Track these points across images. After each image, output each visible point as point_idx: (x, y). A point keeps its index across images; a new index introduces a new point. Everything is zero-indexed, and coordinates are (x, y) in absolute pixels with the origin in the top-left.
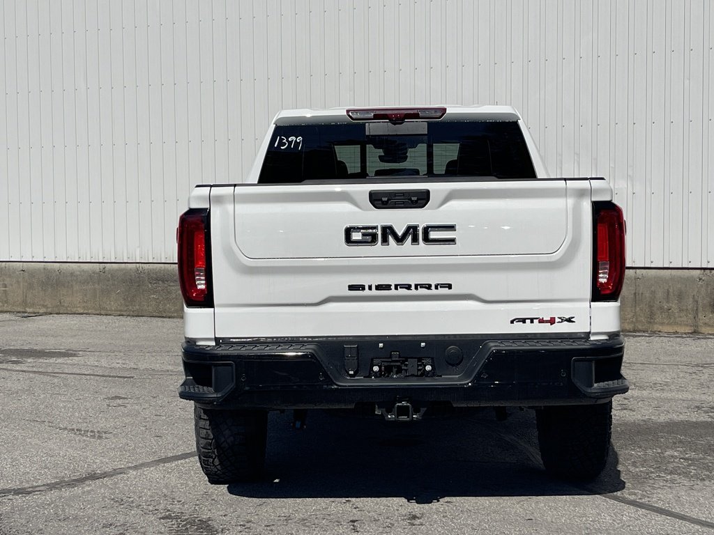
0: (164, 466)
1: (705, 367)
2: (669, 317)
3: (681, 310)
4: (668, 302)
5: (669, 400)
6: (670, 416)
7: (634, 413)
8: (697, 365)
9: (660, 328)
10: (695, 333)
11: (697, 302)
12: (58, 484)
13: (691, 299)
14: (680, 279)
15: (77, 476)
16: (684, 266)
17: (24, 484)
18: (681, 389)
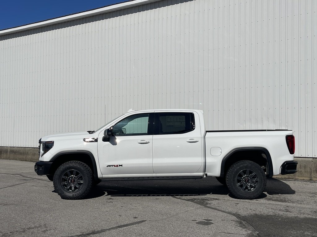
0: (119, 230)
1: (316, 194)
2: (301, 174)
3: (305, 172)
4: (301, 169)
5: (304, 208)
6: (305, 215)
7: (291, 213)
8: (313, 193)
9: (298, 178)
10: (311, 180)
11: (311, 169)
12: (81, 236)
13: (309, 168)
14: (305, 161)
15: (89, 232)
16: (306, 157)
17: (69, 235)
18: (308, 204)
